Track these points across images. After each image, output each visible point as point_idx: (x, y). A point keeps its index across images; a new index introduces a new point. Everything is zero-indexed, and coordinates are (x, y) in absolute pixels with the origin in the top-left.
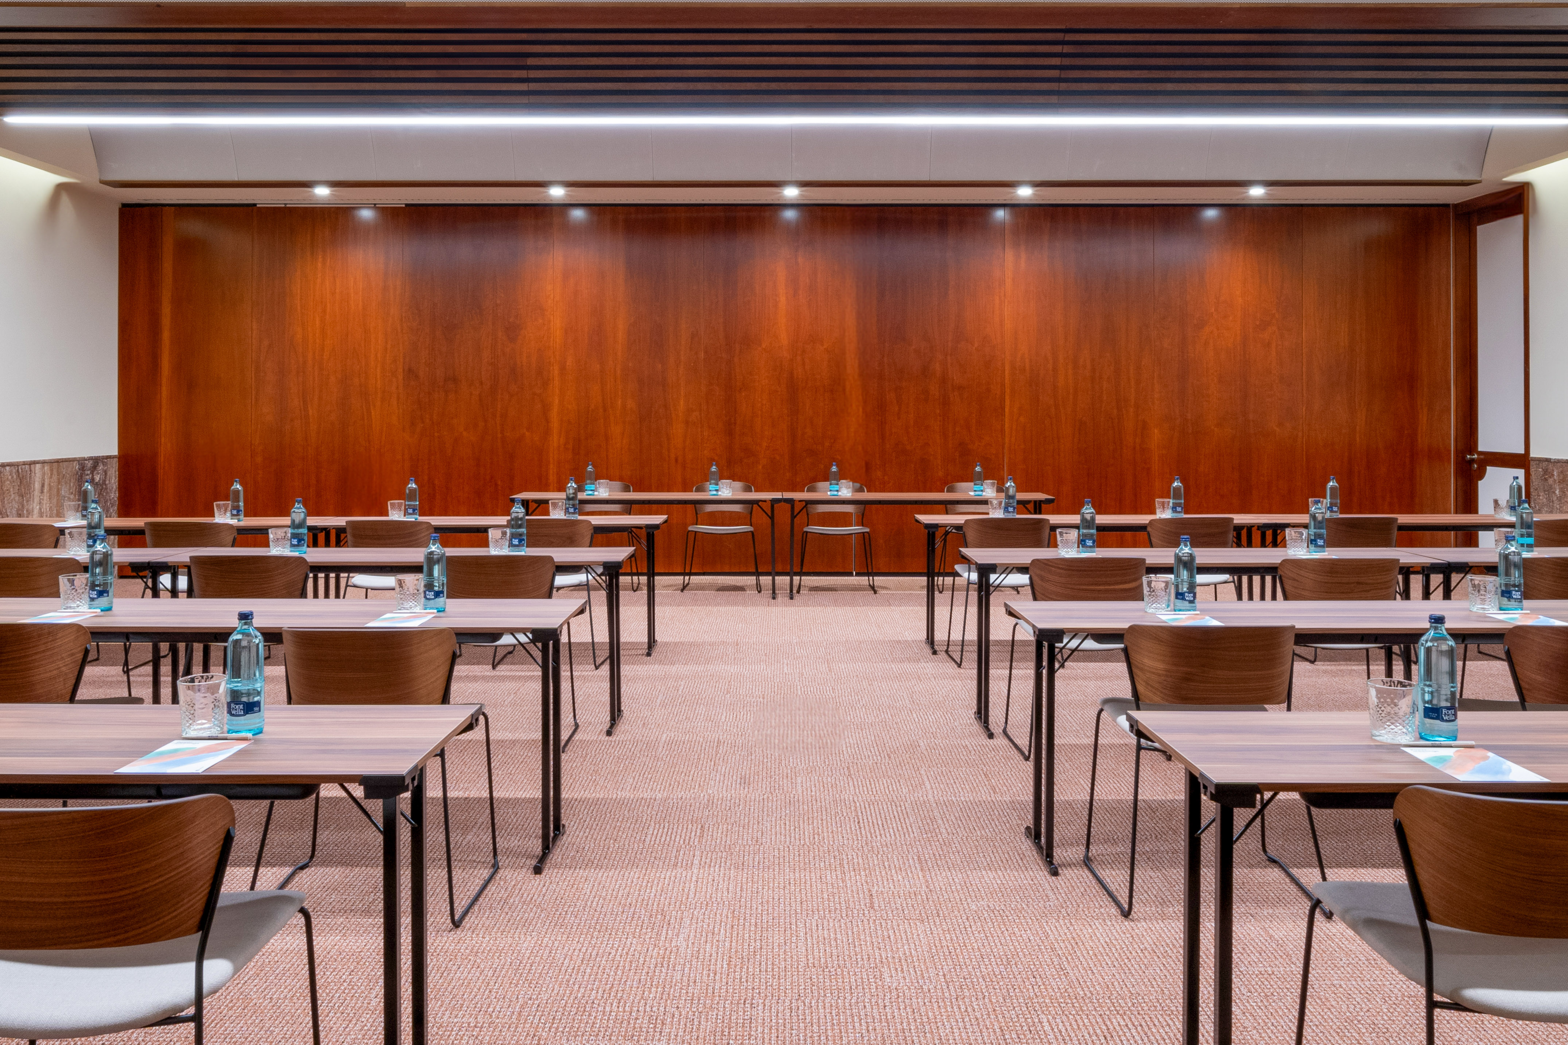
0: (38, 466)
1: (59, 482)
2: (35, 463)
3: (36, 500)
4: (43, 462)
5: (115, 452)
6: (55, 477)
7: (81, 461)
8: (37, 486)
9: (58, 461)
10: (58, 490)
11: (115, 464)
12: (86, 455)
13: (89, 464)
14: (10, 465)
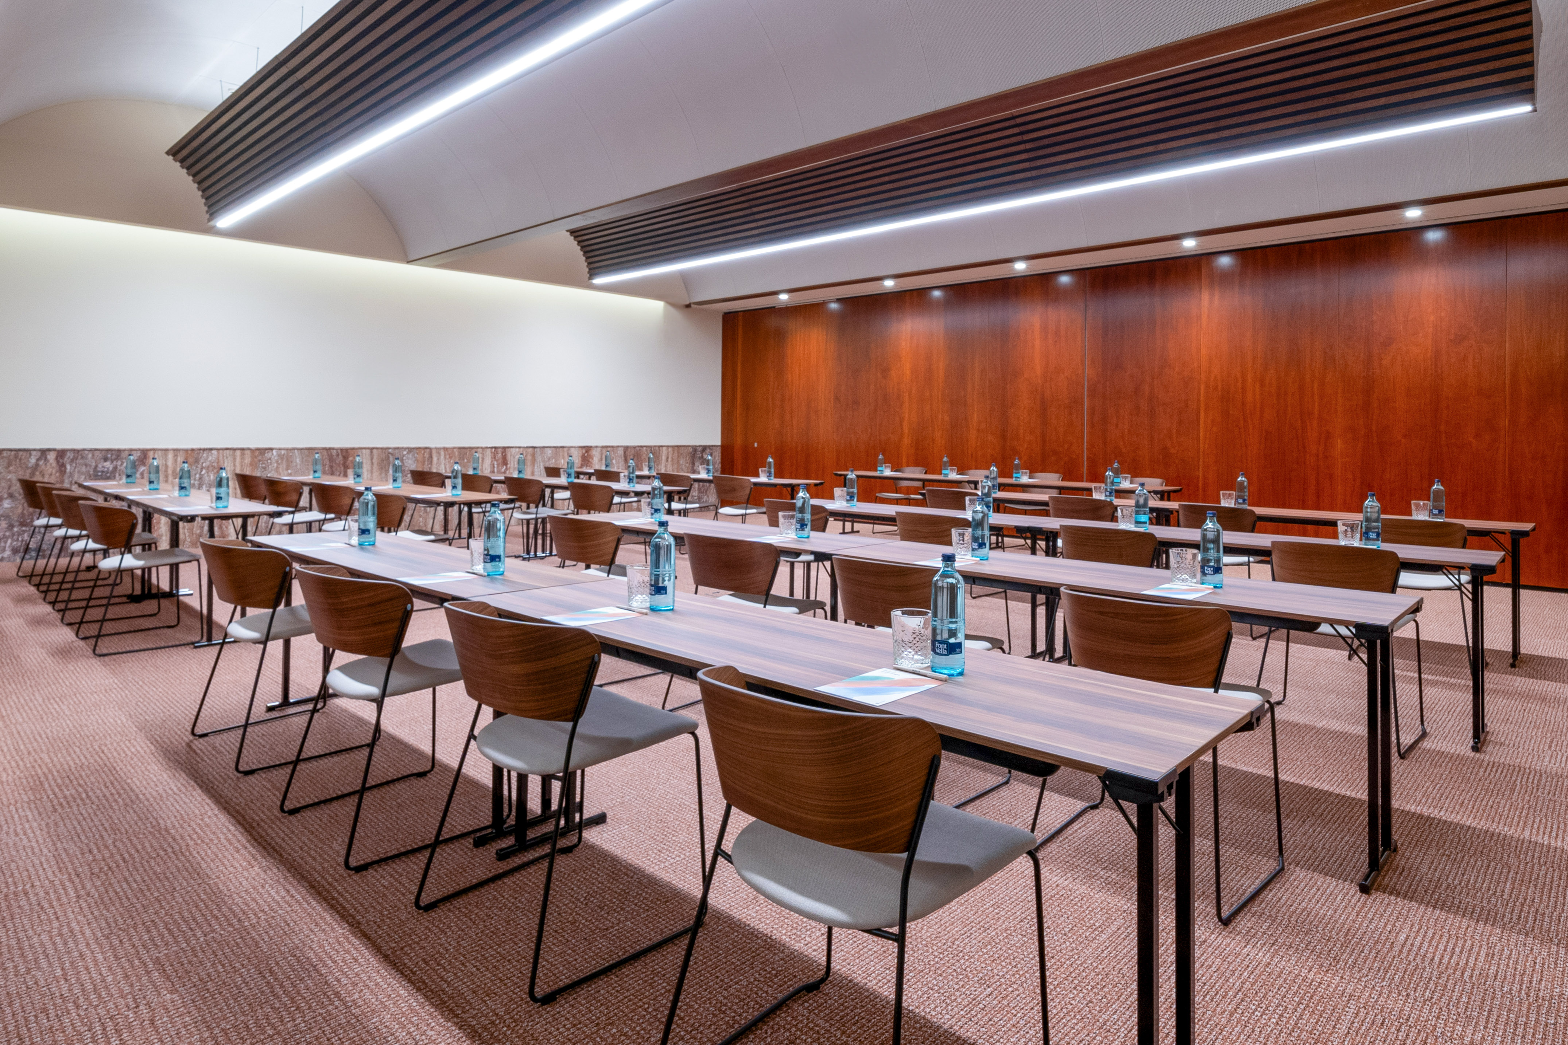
0: (664, 448)
1: (678, 457)
2: (662, 446)
3: (663, 465)
4: (668, 447)
5: (719, 443)
6: (676, 454)
7: (695, 448)
8: (664, 458)
9: (678, 446)
10: (678, 462)
11: (719, 450)
12: (698, 444)
13: (700, 449)
14: (646, 447)
